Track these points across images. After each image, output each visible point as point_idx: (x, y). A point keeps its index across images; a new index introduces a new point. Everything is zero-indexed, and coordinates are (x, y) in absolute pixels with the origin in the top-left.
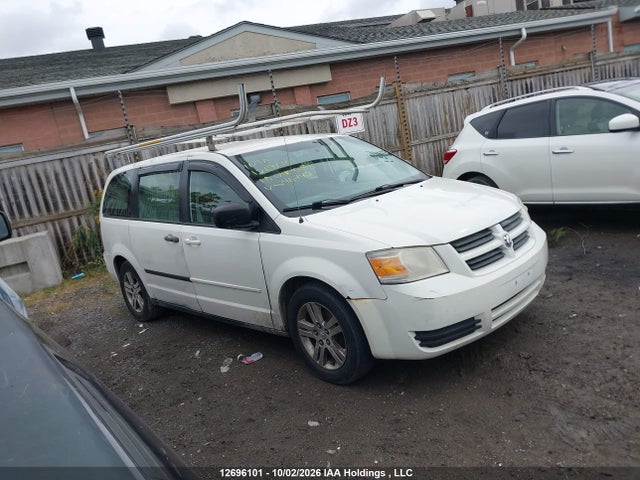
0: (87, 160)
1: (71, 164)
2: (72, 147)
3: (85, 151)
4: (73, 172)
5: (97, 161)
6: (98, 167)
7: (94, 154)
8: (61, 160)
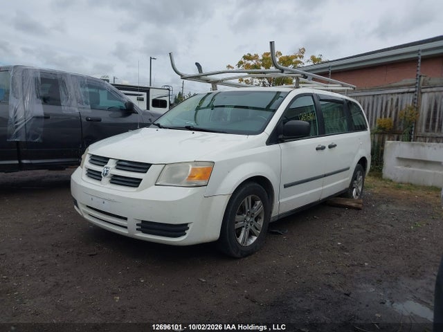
0: (387, 97)
1: (378, 99)
2: (381, 88)
3: (387, 92)
4: (377, 105)
5: (392, 99)
6: (392, 104)
7: (392, 94)
8: (374, 96)
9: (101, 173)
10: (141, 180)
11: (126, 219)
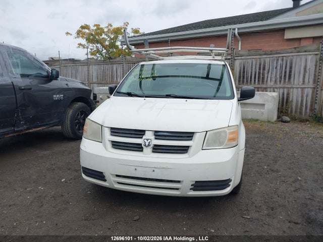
9: (141, 144)
10: (188, 147)
11: (179, 182)
